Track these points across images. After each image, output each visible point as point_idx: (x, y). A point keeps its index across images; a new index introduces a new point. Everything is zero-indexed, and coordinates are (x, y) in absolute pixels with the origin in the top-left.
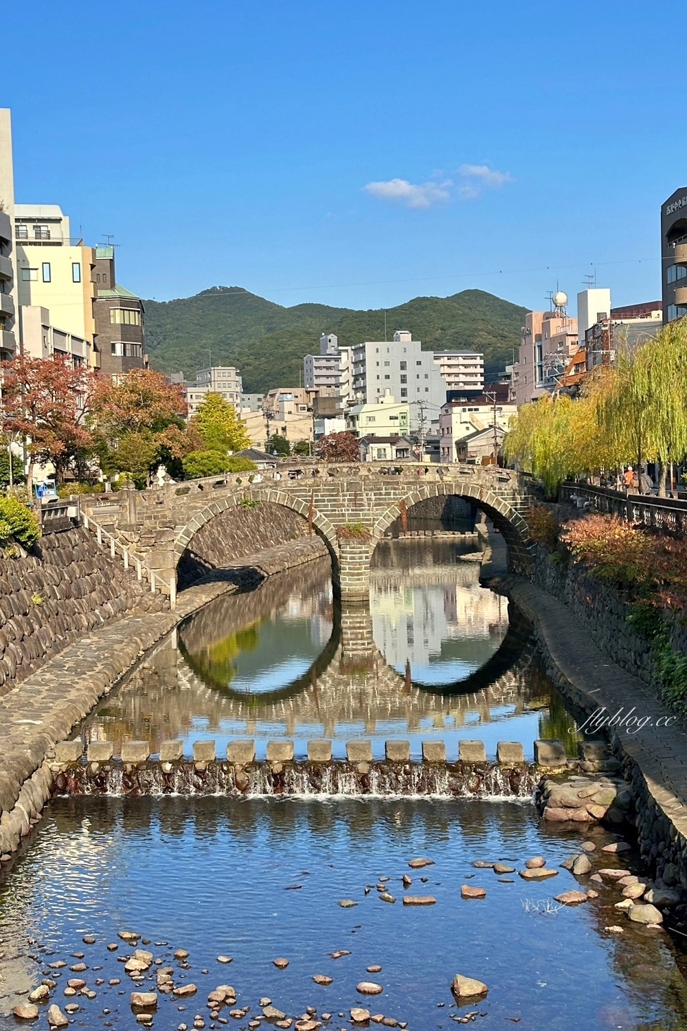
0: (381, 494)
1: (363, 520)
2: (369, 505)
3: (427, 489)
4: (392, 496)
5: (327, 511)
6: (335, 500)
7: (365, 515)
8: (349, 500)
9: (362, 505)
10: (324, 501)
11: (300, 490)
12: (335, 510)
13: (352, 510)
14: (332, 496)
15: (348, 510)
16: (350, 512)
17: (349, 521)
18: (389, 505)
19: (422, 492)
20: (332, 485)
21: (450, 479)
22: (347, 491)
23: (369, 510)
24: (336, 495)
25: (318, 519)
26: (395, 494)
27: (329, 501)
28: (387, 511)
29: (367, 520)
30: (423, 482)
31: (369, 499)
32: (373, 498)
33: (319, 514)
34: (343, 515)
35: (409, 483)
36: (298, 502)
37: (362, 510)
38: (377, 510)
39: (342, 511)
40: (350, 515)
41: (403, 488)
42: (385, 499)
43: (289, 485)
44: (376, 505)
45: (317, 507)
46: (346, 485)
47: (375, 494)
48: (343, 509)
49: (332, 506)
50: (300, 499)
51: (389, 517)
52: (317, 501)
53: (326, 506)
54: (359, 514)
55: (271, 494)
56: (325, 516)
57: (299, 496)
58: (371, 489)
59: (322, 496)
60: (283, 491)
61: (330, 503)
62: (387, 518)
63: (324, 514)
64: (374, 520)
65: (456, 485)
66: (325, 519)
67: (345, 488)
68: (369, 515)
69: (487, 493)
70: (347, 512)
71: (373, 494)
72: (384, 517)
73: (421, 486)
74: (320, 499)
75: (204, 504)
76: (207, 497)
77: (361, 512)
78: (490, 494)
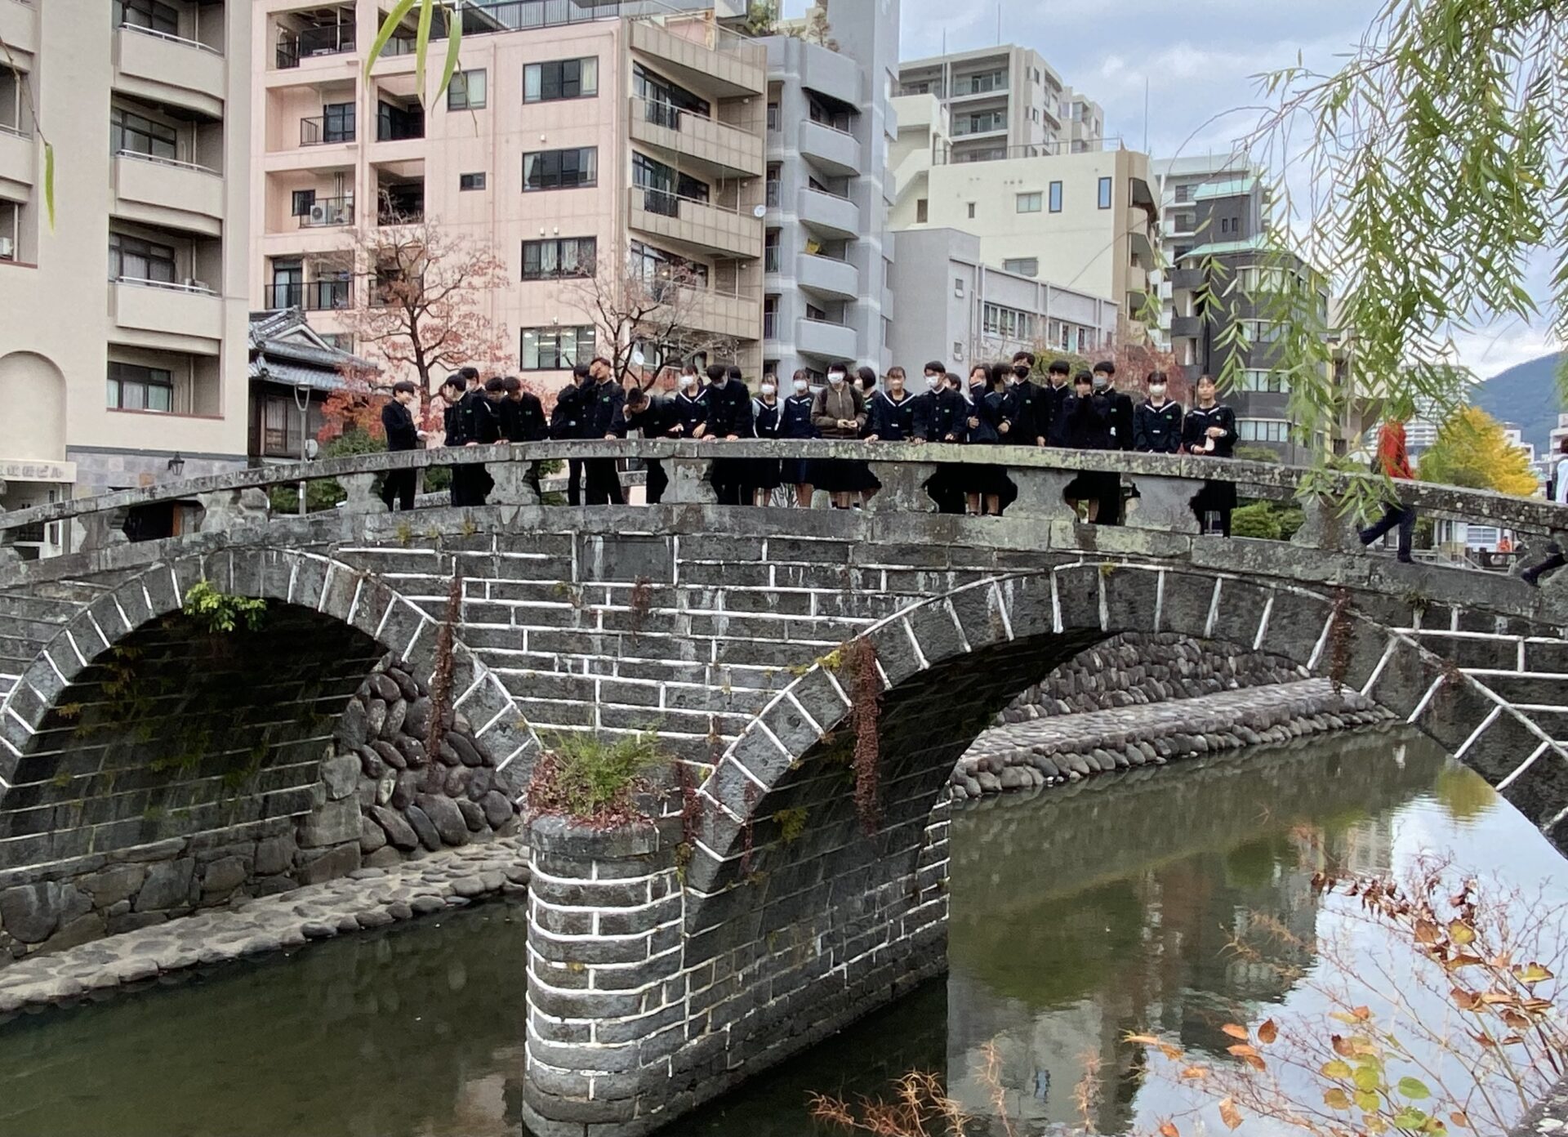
0: (758, 601)
1: (672, 722)
2: (703, 647)
4: (812, 617)
5: (516, 662)
6: (549, 617)
7: (681, 699)
8: (611, 620)
9: (668, 648)
10: (503, 614)
11: (413, 562)
12: (547, 664)
13: (626, 671)
14: (541, 593)
15: (606, 668)
16: (615, 678)
17: (610, 719)
18: (795, 656)
20: (535, 543)
22: (608, 575)
23: (699, 676)
24: (562, 595)
25: (476, 699)
26: (826, 605)
27: (525, 615)
28: (786, 692)
29: (688, 724)
30: (976, 554)
31: (705, 625)
32: (722, 614)
33: (480, 672)
34: (584, 689)
35: (904, 552)
36: (403, 615)
37: (669, 673)
38: (738, 679)
39: (578, 668)
40: (614, 693)
41: (870, 577)
42: (776, 628)
43: (369, 536)
44: (734, 654)
45: (473, 638)
46: (599, 545)
47: (732, 602)
48: (586, 659)
49: (537, 642)
50: (408, 600)
51: (795, 722)
52: (475, 613)
53: (512, 639)
54: (655, 691)
55: (303, 570)
56: (507, 681)
57: (404, 587)
58: (714, 576)
59: (500, 592)
60: (345, 559)
61: (526, 629)
62: (782, 724)
63: (502, 677)
64: (722, 727)
65: (1177, 582)
66: (503, 703)
67: (598, 565)
68: (699, 703)
69: (1384, 638)
70: (598, 678)
71: (720, 601)
72: (769, 720)
73: (965, 576)
74: (489, 608)
75: (78, 596)
76: (86, 566)
77: (664, 684)
78: (1401, 644)
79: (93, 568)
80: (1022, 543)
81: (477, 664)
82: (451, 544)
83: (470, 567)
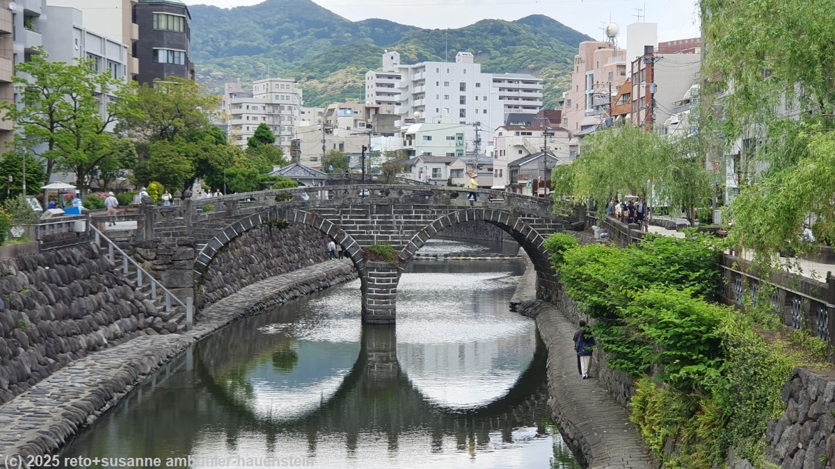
0: (410, 217)
1: (392, 243)
2: (398, 228)
3: (457, 216)
4: (422, 220)
5: (356, 232)
6: (363, 222)
7: (394, 238)
8: (378, 222)
9: (391, 228)
10: (352, 222)
11: (329, 211)
12: (364, 233)
13: (381, 233)
14: (361, 217)
15: (377, 233)
16: (379, 234)
17: (377, 243)
18: (418, 229)
19: (452, 216)
20: (360, 207)
21: (480, 205)
22: (377, 214)
23: (398, 233)
24: (366, 217)
25: (346, 241)
26: (424, 218)
27: (357, 222)
28: (416, 235)
29: (396, 243)
30: (453, 207)
31: (399, 223)
32: (403, 220)
34: (372, 237)
35: (440, 207)
36: (327, 224)
37: (391, 233)
38: (406, 233)
39: (370, 233)
40: (379, 238)
41: (433, 212)
42: (414, 223)
43: (318, 206)
44: (405, 228)
45: (344, 228)
46: (375, 207)
47: (405, 218)
48: (372, 231)
49: (360, 228)
50: (328, 220)
51: (418, 241)
52: (345, 222)
53: (355, 228)
54: (388, 237)
55: (298, 214)
56: (354, 237)
57: (327, 217)
58: (401, 212)
59: (351, 217)
60: (310, 211)
61: (358, 225)
62: (416, 242)
63: (352, 236)
64: (403, 243)
65: (486, 211)
66: (353, 241)
67: (375, 211)
68: (398, 239)
69: (517, 219)
70: (375, 235)
71: (402, 217)
72: (413, 241)
73: (451, 211)
74: (348, 221)
75: (227, 223)
76: (230, 215)
77: (390, 236)
78: (519, 221)
79: (233, 215)
80: (461, 205)
81: (346, 234)
82: (340, 207)
83: (344, 212)
